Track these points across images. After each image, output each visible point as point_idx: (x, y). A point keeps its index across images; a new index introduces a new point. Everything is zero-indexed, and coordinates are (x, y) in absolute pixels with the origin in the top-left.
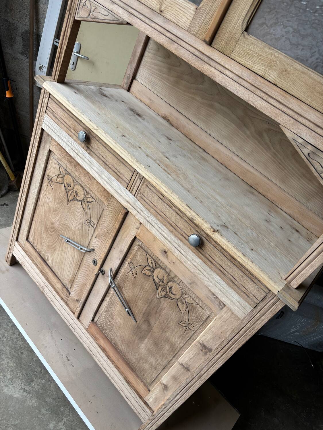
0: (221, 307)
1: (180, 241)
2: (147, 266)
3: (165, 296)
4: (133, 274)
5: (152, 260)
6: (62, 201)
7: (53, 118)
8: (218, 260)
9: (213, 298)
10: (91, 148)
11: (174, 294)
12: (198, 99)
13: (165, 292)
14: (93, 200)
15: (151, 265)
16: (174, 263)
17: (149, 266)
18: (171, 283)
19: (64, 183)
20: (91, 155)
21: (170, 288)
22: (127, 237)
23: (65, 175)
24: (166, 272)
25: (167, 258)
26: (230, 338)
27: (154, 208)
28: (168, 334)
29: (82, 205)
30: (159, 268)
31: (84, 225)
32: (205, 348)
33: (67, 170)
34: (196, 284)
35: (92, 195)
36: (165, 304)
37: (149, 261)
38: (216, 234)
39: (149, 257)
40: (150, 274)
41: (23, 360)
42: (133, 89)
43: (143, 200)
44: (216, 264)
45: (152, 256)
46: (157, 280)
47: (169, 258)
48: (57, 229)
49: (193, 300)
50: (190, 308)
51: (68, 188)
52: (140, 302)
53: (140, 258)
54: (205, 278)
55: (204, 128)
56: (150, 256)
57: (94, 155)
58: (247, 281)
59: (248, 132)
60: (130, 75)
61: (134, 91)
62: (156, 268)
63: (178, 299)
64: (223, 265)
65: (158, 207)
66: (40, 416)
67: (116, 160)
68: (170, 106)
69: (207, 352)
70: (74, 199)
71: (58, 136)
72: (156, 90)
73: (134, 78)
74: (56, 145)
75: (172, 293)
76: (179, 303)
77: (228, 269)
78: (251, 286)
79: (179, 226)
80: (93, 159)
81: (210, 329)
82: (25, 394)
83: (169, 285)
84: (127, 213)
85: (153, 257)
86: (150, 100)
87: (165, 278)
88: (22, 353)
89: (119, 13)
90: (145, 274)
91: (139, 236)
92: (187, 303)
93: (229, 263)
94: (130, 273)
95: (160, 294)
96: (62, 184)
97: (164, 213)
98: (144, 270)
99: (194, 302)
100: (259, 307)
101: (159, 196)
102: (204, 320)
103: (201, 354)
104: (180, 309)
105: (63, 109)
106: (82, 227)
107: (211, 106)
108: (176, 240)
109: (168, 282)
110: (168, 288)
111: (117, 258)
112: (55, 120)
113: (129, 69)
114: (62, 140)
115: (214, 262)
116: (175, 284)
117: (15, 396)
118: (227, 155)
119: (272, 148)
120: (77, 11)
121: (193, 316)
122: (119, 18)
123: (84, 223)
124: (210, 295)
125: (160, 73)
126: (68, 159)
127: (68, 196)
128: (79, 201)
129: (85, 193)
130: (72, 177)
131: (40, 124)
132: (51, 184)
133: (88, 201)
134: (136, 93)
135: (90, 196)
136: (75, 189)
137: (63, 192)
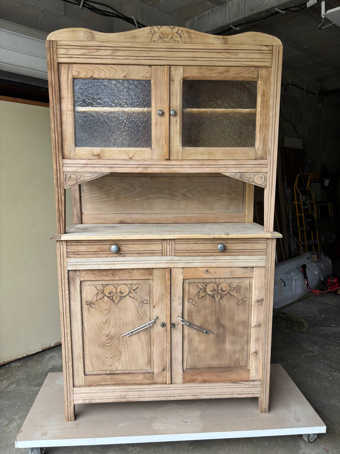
0: (252, 271)
1: (212, 257)
2: (200, 290)
3: (221, 298)
4: (194, 305)
5: (201, 284)
6: (110, 310)
7: (77, 256)
8: (236, 248)
9: (246, 271)
10: (122, 252)
11: (225, 291)
13: (220, 295)
14: (138, 285)
15: (202, 288)
16: (215, 272)
17: (202, 289)
18: (220, 286)
19: (106, 295)
20: (125, 256)
21: (221, 290)
22: (178, 284)
23: (104, 289)
24: (214, 283)
25: (210, 273)
26: (267, 281)
27: (187, 252)
28: (236, 319)
29: (130, 297)
30: (208, 285)
31: (138, 309)
32: (260, 301)
33: (104, 284)
34: (234, 271)
35: (136, 283)
36: (224, 302)
37: (200, 286)
38: (229, 235)
39: (198, 284)
40: (205, 294)
42: (84, 220)
43: (177, 253)
44: (237, 250)
45: (199, 282)
46: (211, 293)
47: (211, 272)
48: (115, 335)
49: (237, 283)
50: (238, 289)
51: (112, 295)
52: (209, 318)
53: (193, 291)
54: (236, 263)
56: (198, 283)
57: (127, 255)
58: (255, 245)
60: (78, 213)
61: (86, 221)
62: (206, 286)
63: (229, 292)
64: (240, 248)
65: (189, 249)
67: (146, 245)
68: (121, 214)
69: (262, 303)
70: (121, 298)
71: (88, 265)
72: (104, 211)
73: (81, 213)
74: (87, 274)
75: (224, 291)
76: (231, 293)
77: (244, 248)
78: (258, 246)
79: (208, 249)
80: (127, 258)
81: (255, 288)
83: (219, 288)
84: (171, 270)
85: (201, 282)
87: (215, 286)
89: (102, 171)
90: (202, 297)
91: (186, 277)
92: (235, 288)
93: (243, 245)
94: (192, 306)
95: (217, 300)
96: (103, 297)
97: (195, 249)
98: (200, 295)
99: (238, 284)
100: (268, 252)
101: (186, 243)
102: (249, 288)
103: (260, 307)
104: (233, 296)
105: (84, 245)
106: (137, 313)
108: (210, 258)
109: (218, 288)
110: (220, 291)
111: (179, 305)
112: (80, 257)
114: (93, 265)
115: (236, 251)
116: (222, 284)
118: (174, 217)
120: (65, 183)
121: (242, 291)
123: (139, 307)
124: (243, 270)
125: (101, 200)
126: (103, 275)
127: (113, 301)
128: (126, 296)
129: (129, 286)
130: (112, 285)
131: (65, 268)
132: (92, 306)
133: (134, 289)
134: (89, 221)
135: (134, 285)
136: (118, 291)
137: (107, 302)
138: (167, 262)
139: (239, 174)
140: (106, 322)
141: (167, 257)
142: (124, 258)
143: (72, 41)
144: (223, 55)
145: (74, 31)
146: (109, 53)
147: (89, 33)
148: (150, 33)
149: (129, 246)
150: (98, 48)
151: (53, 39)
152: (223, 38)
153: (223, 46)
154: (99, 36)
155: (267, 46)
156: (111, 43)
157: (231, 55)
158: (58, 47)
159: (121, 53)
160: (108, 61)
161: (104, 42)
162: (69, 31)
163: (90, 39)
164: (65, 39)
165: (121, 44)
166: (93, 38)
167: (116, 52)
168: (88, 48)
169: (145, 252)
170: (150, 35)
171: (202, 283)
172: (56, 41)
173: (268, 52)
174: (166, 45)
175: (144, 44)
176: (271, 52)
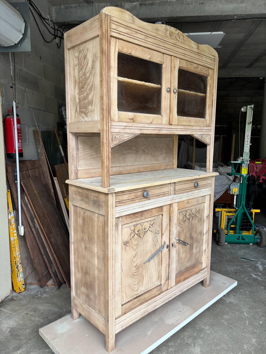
0: (205, 198)
3: (192, 219)
4: (181, 227)
5: (184, 212)
7: (122, 204)
8: (201, 184)
10: (149, 197)
14: (154, 221)
16: (191, 202)
18: (192, 211)
19: (136, 233)
21: (193, 214)
22: (175, 215)
27: (180, 191)
28: (198, 231)
29: (150, 231)
30: (187, 211)
31: (154, 239)
32: (208, 217)
33: (135, 224)
35: (153, 219)
40: (186, 218)
43: (176, 192)
44: (201, 186)
46: (188, 217)
47: (189, 203)
49: (199, 207)
51: (139, 232)
52: (187, 235)
53: (181, 217)
54: (200, 194)
55: (124, 165)
57: (151, 198)
58: (208, 181)
59: (140, 153)
62: (187, 213)
63: (195, 214)
65: (182, 188)
67: (160, 189)
70: (144, 233)
71: (128, 210)
74: (126, 218)
79: (190, 187)
81: (206, 209)
83: (192, 213)
85: (184, 210)
87: (190, 212)
89: (135, 132)
93: (203, 181)
95: (191, 221)
96: (134, 235)
97: (184, 188)
98: (184, 220)
100: (212, 185)
101: (180, 184)
102: (203, 209)
103: (207, 220)
104: (197, 216)
106: (153, 242)
108: (190, 193)
110: (192, 214)
111: (175, 229)
114: (131, 210)
116: (193, 209)
119: (149, 153)
124: (202, 198)
125: (92, 157)
126: (136, 217)
127: (140, 237)
128: (147, 231)
129: (149, 222)
130: (139, 224)
131: (113, 217)
132: (127, 245)
133: (152, 224)
134: (82, 176)
135: (152, 221)
136: (143, 228)
137: (136, 239)
138: (171, 199)
139: (200, 135)
140: (135, 255)
141: (171, 196)
142: (149, 201)
143: (121, 20)
144: (197, 57)
145: (122, 12)
146: (142, 37)
147: (131, 17)
148: (165, 29)
149: (152, 191)
150: (137, 31)
151: (107, 13)
154: (138, 22)
155: (213, 56)
156: (145, 29)
157: (200, 57)
158: (111, 22)
159: (149, 40)
160: (142, 44)
161: (140, 27)
162: (118, 10)
163: (132, 22)
164: (116, 16)
165: (150, 32)
166: (133, 23)
167: (147, 38)
168: (131, 29)
169: (160, 194)
170: (165, 31)
172: (110, 16)
173: (213, 60)
174: (172, 41)
175: (162, 37)
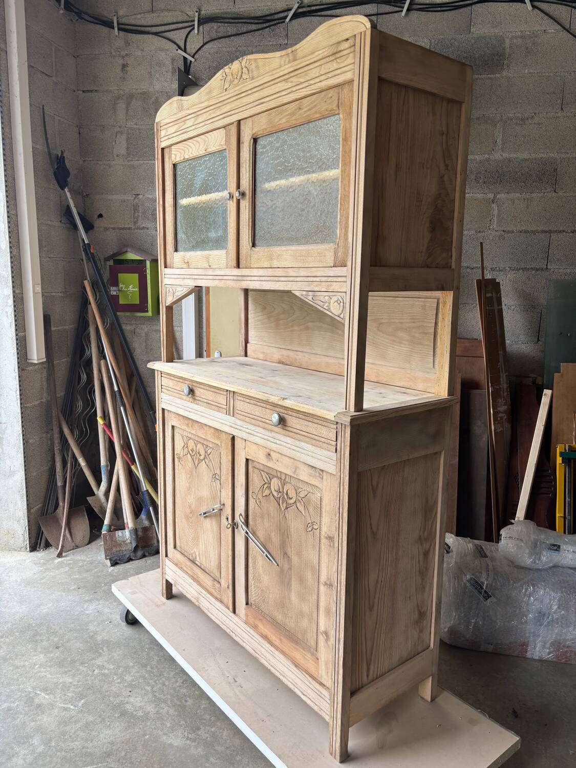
0: (321, 476)
2: (264, 484)
3: (286, 508)
8: (299, 427)
9: (314, 472)
10: (196, 398)
11: (291, 499)
12: (296, 328)
13: (285, 502)
14: (211, 450)
15: (267, 481)
17: (266, 483)
18: (285, 486)
20: (198, 404)
21: (287, 494)
22: (241, 465)
23: (188, 443)
24: (279, 478)
25: (272, 460)
27: (248, 416)
29: (206, 463)
30: (272, 478)
31: (212, 483)
32: (330, 540)
33: (188, 436)
35: (210, 445)
37: (264, 477)
38: (285, 400)
39: (262, 473)
40: (269, 492)
41: (187, 708)
42: (249, 353)
44: (299, 431)
46: (275, 494)
47: (273, 458)
48: (195, 509)
50: (307, 503)
51: (193, 454)
54: (299, 454)
55: (310, 351)
56: (263, 471)
57: (200, 403)
58: (320, 428)
60: (243, 341)
61: (251, 353)
62: (271, 480)
63: (296, 501)
64: (303, 428)
65: (249, 412)
66: (207, 765)
68: (279, 349)
70: (199, 461)
72: (265, 342)
73: (247, 342)
74: (175, 416)
76: (298, 505)
77: (307, 429)
78: (325, 432)
80: (199, 406)
82: (188, 742)
83: (285, 491)
84: (233, 438)
86: (263, 353)
87: (280, 485)
88: (186, 701)
90: (266, 496)
91: (248, 455)
92: (303, 499)
93: (306, 423)
94: (256, 506)
95: (283, 509)
97: (255, 414)
98: (264, 492)
99: (306, 493)
100: (339, 448)
101: (247, 401)
102: (319, 507)
103: (332, 550)
104: (301, 512)
107: (307, 328)
109: (283, 489)
110: (285, 496)
111: (242, 497)
112: (169, 393)
113: (241, 336)
114: (176, 407)
115: (297, 430)
116: (288, 484)
117: (176, 745)
121: (311, 510)
122: (189, 287)
123: (212, 481)
124: (310, 470)
125: (263, 326)
126: (185, 423)
127: (194, 462)
128: (203, 460)
130: (193, 440)
132: (180, 462)
133: (208, 453)
135: (208, 448)
136: (197, 450)
137: (190, 462)
138: (231, 424)
139: (310, 293)
141: (231, 417)
142: (197, 406)
143: (170, 118)
144: (292, 82)
146: (192, 122)
147: (180, 102)
148: (222, 78)
152: (292, 52)
153: (291, 67)
154: (184, 102)
155: (347, 39)
156: (192, 108)
157: (300, 77)
158: (161, 129)
159: (200, 119)
164: (164, 117)
166: (181, 107)
167: (197, 119)
169: (213, 403)
170: (222, 81)
171: (266, 473)
172: (160, 121)
173: (348, 51)
174: (235, 91)
175: (218, 97)
176: (352, 49)
